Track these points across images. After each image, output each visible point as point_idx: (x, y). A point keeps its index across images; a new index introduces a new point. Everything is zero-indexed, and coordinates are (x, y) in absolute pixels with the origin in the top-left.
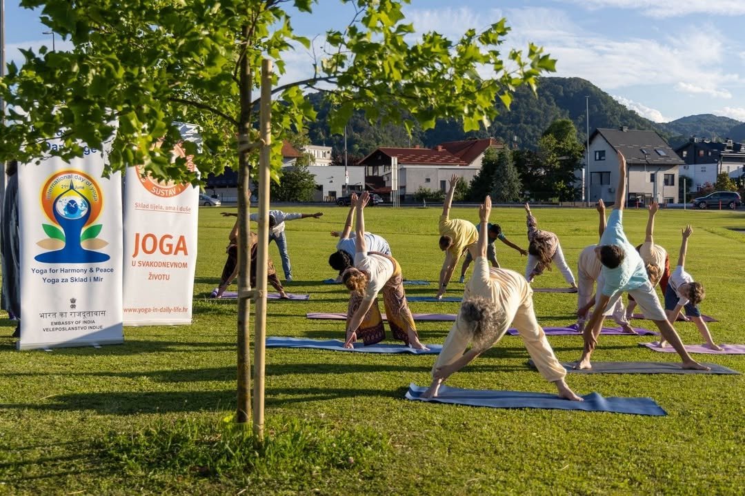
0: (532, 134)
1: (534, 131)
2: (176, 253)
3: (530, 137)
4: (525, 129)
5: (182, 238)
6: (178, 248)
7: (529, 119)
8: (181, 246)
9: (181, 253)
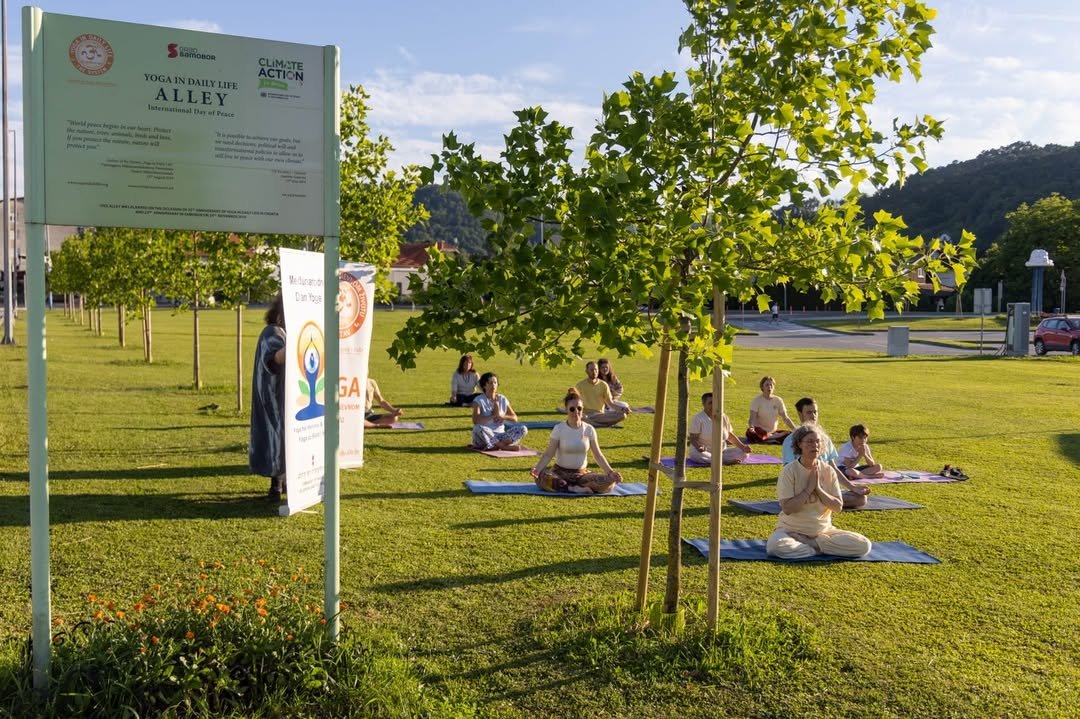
0: (469, 236)
1: (471, 233)
2: (350, 395)
3: (467, 239)
4: (462, 231)
5: (355, 380)
6: (352, 390)
7: (466, 222)
8: (355, 388)
9: (354, 394)
